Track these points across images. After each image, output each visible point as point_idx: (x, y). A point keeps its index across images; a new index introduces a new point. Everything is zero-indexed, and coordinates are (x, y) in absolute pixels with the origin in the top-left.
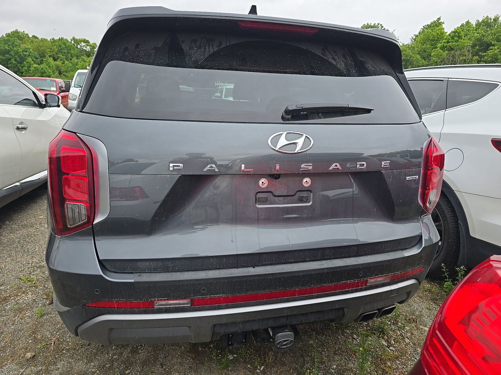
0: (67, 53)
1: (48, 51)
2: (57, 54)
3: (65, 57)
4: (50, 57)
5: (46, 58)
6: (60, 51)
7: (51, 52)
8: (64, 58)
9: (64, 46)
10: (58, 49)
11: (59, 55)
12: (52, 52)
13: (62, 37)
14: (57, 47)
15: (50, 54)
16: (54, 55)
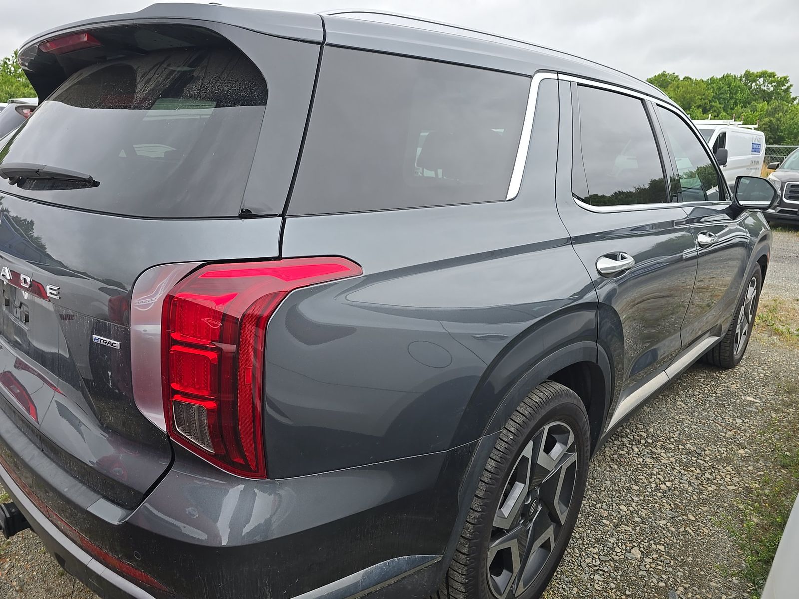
0: (729, 98)
1: (698, 98)
2: (710, 101)
3: (722, 106)
4: (698, 108)
5: (691, 110)
6: (716, 97)
7: (702, 100)
8: (720, 108)
9: (725, 87)
10: (716, 94)
11: (713, 104)
12: (704, 100)
13: (729, 73)
14: (714, 90)
15: (698, 103)
16: (705, 104)
